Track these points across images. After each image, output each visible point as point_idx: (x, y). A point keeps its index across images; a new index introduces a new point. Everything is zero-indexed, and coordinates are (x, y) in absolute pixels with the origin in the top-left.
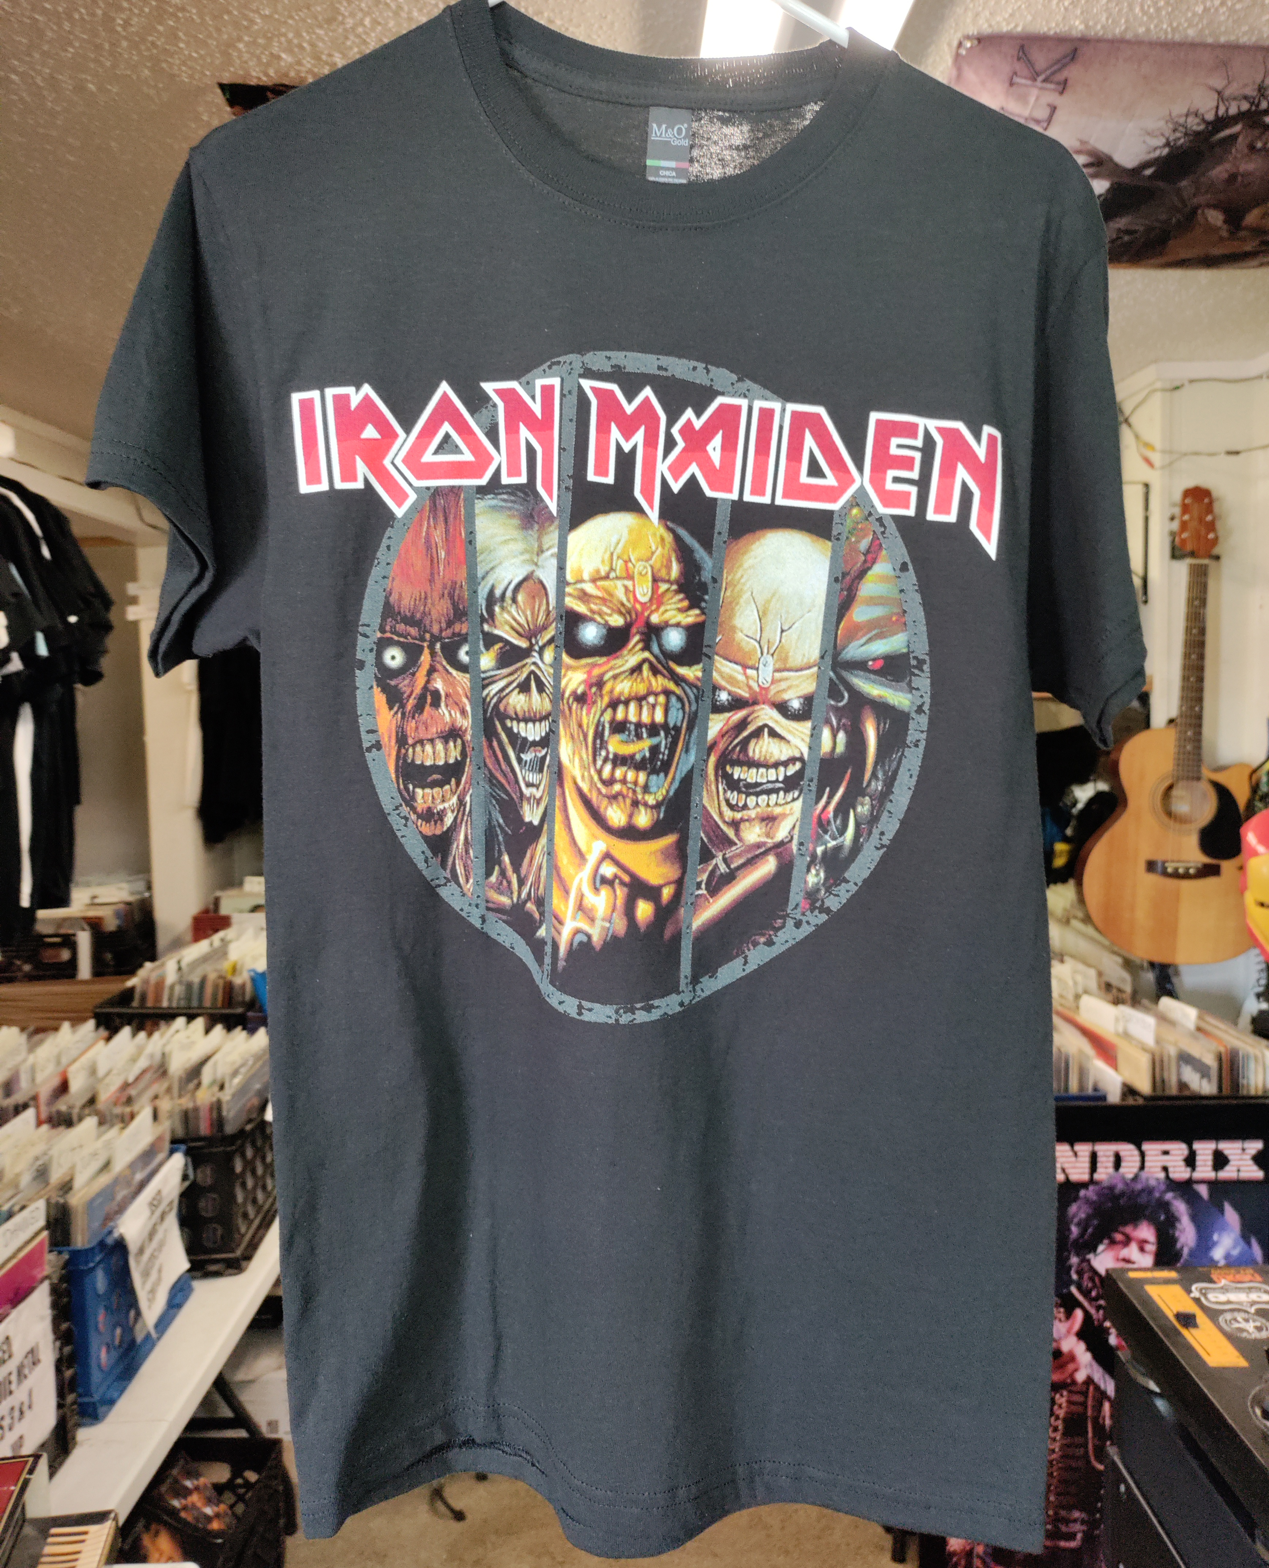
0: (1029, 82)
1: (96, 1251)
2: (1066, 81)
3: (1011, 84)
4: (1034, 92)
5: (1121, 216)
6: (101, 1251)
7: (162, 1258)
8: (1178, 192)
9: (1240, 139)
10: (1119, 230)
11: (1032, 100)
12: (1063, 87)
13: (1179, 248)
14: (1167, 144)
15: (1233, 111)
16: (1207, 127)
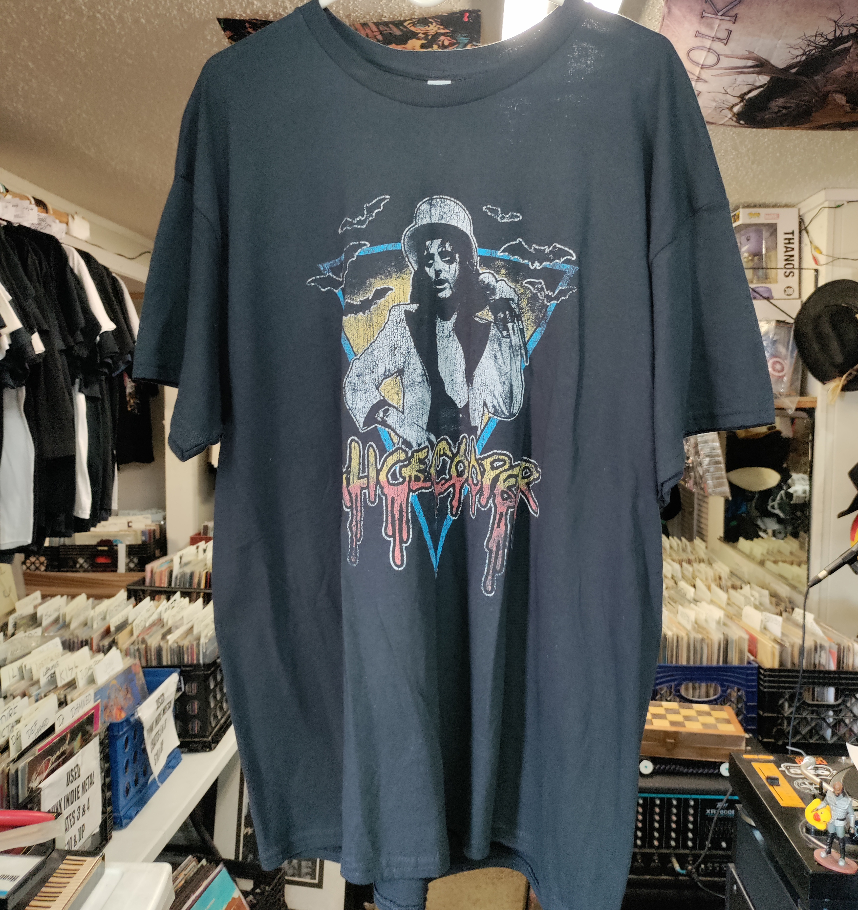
0: (713, 16)
1: (125, 724)
2: (737, 14)
3: (702, 17)
4: (717, 22)
5: (778, 97)
6: (127, 725)
7: (163, 736)
8: (815, 83)
9: (852, 50)
10: (779, 106)
11: (716, 26)
12: (735, 19)
13: (818, 117)
14: (804, 54)
15: (845, 33)
16: (829, 43)
